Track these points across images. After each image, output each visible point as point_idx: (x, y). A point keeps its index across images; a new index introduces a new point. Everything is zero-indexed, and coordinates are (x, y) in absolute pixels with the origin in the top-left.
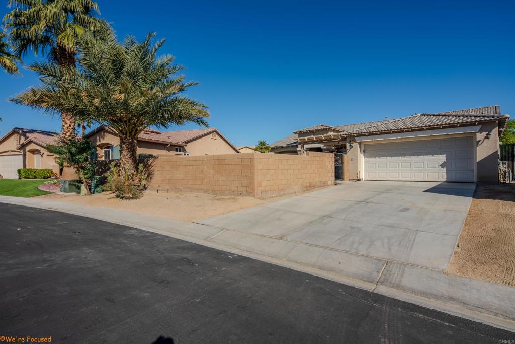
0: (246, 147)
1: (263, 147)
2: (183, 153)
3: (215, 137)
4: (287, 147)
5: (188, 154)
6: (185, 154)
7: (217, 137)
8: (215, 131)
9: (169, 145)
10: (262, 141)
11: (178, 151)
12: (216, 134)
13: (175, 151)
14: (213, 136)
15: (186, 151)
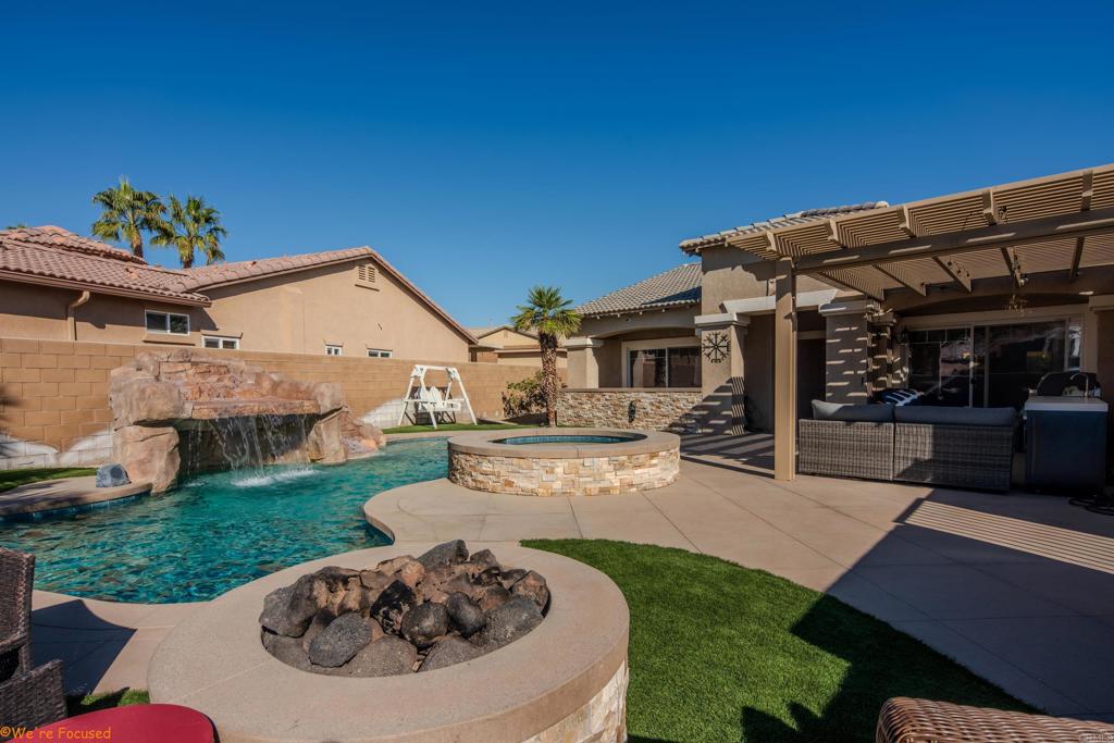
0: (506, 328)
1: (551, 313)
2: (198, 339)
3: (372, 279)
4: (650, 311)
5: (229, 345)
6: (211, 344)
7: (381, 281)
8: (371, 259)
9: (86, 295)
10: (545, 286)
11: (165, 328)
12: (376, 271)
13: (149, 327)
14: (362, 277)
15: (214, 328)
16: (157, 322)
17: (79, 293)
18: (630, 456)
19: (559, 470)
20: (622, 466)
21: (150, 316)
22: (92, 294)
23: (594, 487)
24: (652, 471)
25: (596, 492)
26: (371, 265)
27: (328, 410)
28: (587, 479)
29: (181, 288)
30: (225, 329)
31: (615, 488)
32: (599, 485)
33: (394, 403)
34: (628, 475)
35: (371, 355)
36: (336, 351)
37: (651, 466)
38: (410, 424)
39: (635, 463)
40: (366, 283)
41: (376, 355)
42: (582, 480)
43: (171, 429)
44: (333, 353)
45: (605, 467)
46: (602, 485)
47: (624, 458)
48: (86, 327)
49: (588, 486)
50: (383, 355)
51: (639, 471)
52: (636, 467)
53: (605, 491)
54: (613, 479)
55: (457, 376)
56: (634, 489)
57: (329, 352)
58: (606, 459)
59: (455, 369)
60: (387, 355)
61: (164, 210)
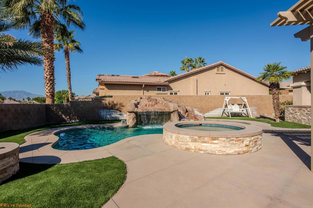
2: (168, 92)
3: (222, 70)
5: (176, 94)
6: (171, 94)
7: (226, 71)
8: (221, 65)
9: (144, 85)
10: (272, 63)
11: (161, 91)
12: (224, 68)
13: (157, 91)
14: (218, 70)
15: (172, 90)
16: (159, 89)
17: (142, 85)
18: (200, 137)
19: (173, 137)
20: (195, 141)
21: (158, 88)
22: (145, 85)
23: (184, 147)
24: (213, 146)
25: (184, 149)
26: (222, 67)
27: (172, 111)
28: (182, 143)
29: (163, 81)
30: (175, 90)
31: (193, 149)
32: (185, 146)
33: (219, 109)
34: (199, 145)
35: (221, 94)
36: (208, 94)
37: (211, 143)
38: (226, 116)
39: (203, 140)
40: (220, 72)
41: (223, 94)
42: (180, 143)
43: (133, 114)
44: (207, 94)
45: (188, 139)
46: (187, 146)
47: (197, 137)
48: (145, 92)
49: (182, 146)
50: (226, 94)
51: (204, 144)
52: (203, 142)
53: (188, 149)
54: (192, 145)
55: (246, 100)
56: (202, 152)
57: (206, 94)
58: (188, 136)
59: (245, 98)
60: (228, 94)
61: (193, 62)
